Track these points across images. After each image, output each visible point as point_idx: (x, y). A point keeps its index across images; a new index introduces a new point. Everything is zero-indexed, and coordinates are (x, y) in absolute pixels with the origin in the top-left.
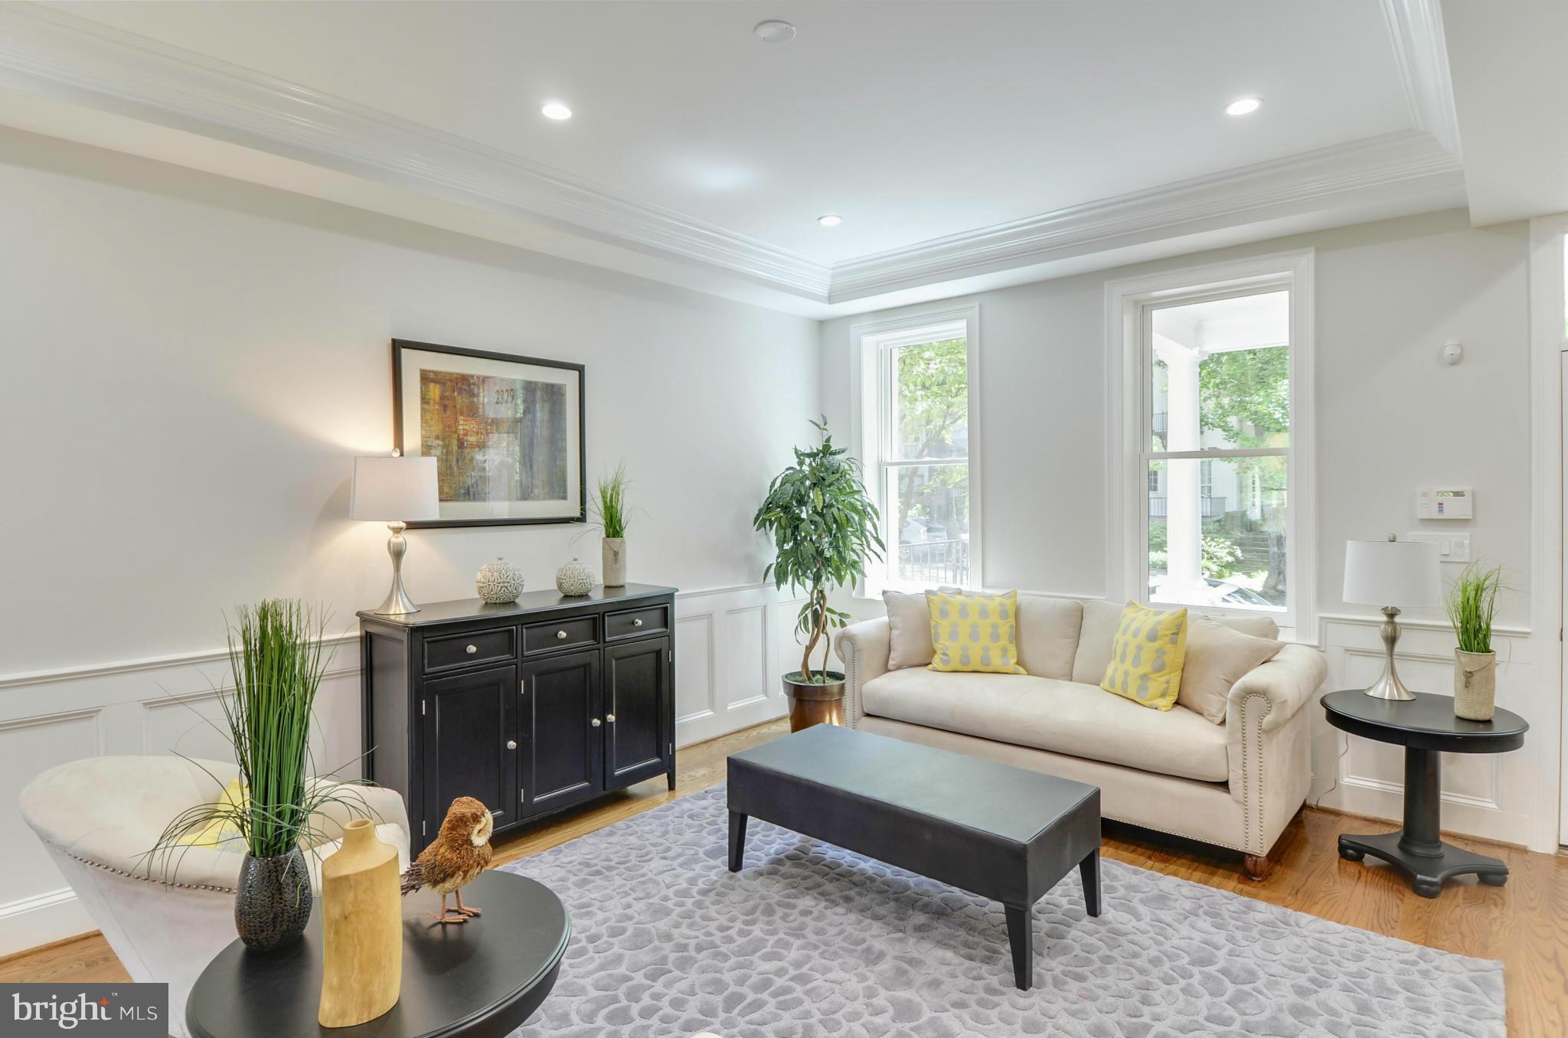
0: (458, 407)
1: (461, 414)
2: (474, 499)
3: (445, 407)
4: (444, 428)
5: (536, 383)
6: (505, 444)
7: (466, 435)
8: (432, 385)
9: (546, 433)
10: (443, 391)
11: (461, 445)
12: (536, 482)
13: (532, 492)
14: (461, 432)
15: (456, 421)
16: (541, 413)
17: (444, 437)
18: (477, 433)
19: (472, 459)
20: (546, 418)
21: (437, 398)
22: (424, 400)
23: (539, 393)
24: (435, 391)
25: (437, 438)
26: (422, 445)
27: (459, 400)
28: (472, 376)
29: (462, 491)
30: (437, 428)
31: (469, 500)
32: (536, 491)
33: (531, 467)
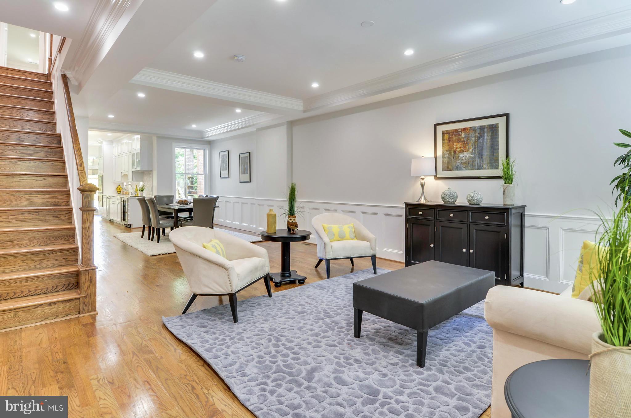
0: (454, 140)
1: (455, 142)
2: (459, 170)
3: (450, 141)
4: (449, 148)
5: (485, 126)
6: (471, 150)
7: (456, 149)
8: (446, 135)
9: (489, 144)
10: (449, 136)
11: (455, 152)
12: (484, 163)
13: (482, 166)
14: (455, 148)
15: (453, 145)
16: (487, 137)
17: (449, 151)
18: (460, 148)
19: (459, 157)
20: (489, 138)
21: (447, 139)
22: (443, 140)
23: (486, 129)
24: (447, 136)
25: (447, 151)
26: (442, 154)
27: (454, 138)
28: (459, 129)
29: (455, 167)
30: (447, 148)
31: (457, 170)
32: (484, 166)
33: (482, 157)
